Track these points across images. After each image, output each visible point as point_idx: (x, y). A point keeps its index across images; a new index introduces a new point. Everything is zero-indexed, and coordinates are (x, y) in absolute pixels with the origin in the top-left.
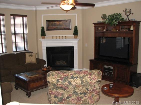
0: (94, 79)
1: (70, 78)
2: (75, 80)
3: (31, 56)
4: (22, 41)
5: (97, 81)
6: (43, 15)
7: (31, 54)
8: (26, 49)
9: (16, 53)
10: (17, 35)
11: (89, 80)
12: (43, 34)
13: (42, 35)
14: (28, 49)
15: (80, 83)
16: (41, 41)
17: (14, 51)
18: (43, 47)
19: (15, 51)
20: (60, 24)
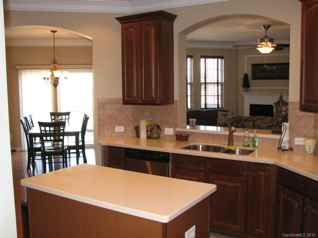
0: (265, 123)
1: (243, 121)
2: (248, 122)
3: (225, 115)
4: (215, 94)
5: (269, 125)
6: (248, 56)
7: (225, 113)
8: (220, 107)
9: (204, 110)
10: (209, 85)
11: (260, 123)
12: (246, 84)
13: (244, 86)
14: (222, 107)
15: (251, 126)
16: (243, 96)
17: (202, 107)
18: (245, 105)
19: (204, 107)
20: (272, 70)
